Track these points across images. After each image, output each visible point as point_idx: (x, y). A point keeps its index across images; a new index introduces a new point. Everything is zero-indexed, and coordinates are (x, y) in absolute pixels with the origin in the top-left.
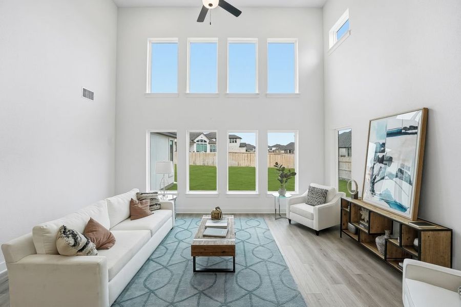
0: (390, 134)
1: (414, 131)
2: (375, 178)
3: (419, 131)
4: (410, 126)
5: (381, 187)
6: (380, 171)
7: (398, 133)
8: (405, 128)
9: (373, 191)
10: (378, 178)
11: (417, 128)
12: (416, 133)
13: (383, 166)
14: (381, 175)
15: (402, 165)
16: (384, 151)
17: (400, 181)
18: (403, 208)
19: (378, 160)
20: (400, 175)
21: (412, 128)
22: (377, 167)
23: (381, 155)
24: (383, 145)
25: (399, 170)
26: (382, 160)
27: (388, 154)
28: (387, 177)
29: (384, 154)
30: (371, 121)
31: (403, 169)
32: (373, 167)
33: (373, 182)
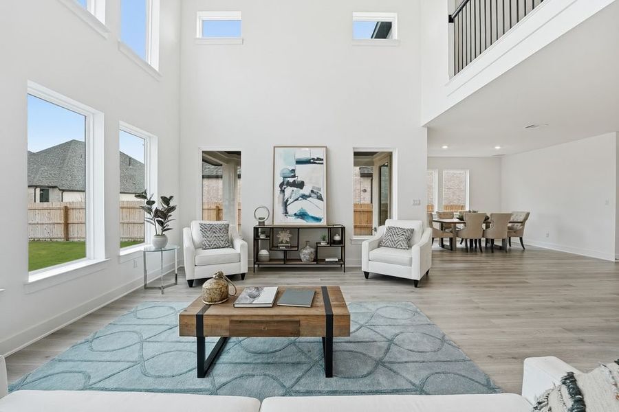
0: (299, 162)
1: (320, 162)
2: (287, 201)
3: (324, 162)
4: (318, 158)
5: (293, 209)
6: (292, 194)
7: (308, 162)
8: (313, 159)
9: (286, 213)
10: (290, 201)
11: (323, 160)
12: (322, 164)
13: (295, 189)
14: (294, 197)
15: (313, 187)
16: (294, 176)
17: (313, 200)
18: (318, 220)
19: (289, 184)
20: (313, 195)
21: (318, 159)
22: (289, 190)
23: (291, 180)
24: (293, 171)
25: (312, 191)
26: (294, 184)
27: (299, 179)
28: (300, 198)
29: (295, 179)
30: (274, 147)
31: (315, 190)
32: (283, 191)
33: (285, 204)
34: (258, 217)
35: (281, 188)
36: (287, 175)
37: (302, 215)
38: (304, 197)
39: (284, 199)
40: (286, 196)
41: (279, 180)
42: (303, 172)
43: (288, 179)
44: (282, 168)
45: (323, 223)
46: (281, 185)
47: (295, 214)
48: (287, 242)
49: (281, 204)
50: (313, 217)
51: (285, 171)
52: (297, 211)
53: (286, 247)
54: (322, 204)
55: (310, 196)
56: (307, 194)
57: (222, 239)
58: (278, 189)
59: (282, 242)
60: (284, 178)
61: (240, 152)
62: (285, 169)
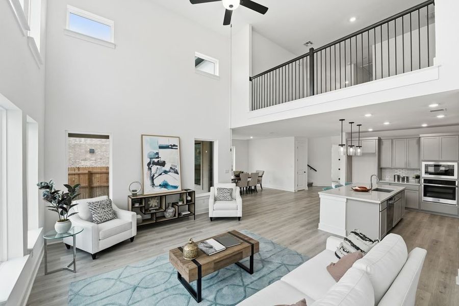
0: (161, 147)
2: (154, 176)
3: (178, 147)
5: (158, 181)
6: (157, 170)
7: (167, 147)
8: (171, 145)
9: (153, 185)
10: (156, 175)
11: (177, 146)
12: (177, 149)
13: (159, 167)
14: (159, 172)
15: (172, 165)
16: (158, 158)
17: (172, 174)
18: (176, 187)
19: (154, 163)
20: (172, 170)
21: (174, 145)
22: (154, 168)
23: (156, 160)
24: (157, 153)
25: (171, 168)
26: (158, 164)
27: (162, 159)
28: (163, 173)
29: (159, 159)
30: (142, 135)
31: (173, 167)
32: (150, 169)
33: (152, 179)
34: (131, 190)
35: (149, 167)
36: (153, 156)
37: (165, 185)
38: (166, 172)
39: (151, 174)
40: (153, 173)
41: (147, 161)
42: (164, 155)
43: (154, 159)
44: (148, 152)
45: (179, 189)
46: (149, 164)
47: (160, 185)
48: (155, 206)
49: (149, 179)
50: (172, 186)
51: (151, 154)
52: (161, 183)
53: (156, 210)
54: (178, 177)
55: (170, 172)
56: (168, 170)
57: (110, 212)
58: (146, 167)
59: (152, 207)
60: (150, 159)
61: (109, 136)
62: (151, 152)
